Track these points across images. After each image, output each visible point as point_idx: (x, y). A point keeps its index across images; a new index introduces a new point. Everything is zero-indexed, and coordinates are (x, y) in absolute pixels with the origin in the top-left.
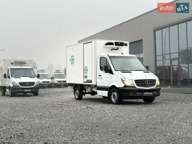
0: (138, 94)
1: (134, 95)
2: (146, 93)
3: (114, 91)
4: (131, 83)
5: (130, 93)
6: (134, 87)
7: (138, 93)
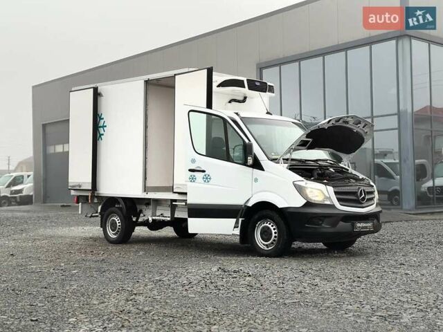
0: (343, 226)
1: (332, 230)
2: (360, 226)
3: (264, 218)
4: (325, 196)
5: (323, 225)
6: (333, 206)
7: (341, 224)
